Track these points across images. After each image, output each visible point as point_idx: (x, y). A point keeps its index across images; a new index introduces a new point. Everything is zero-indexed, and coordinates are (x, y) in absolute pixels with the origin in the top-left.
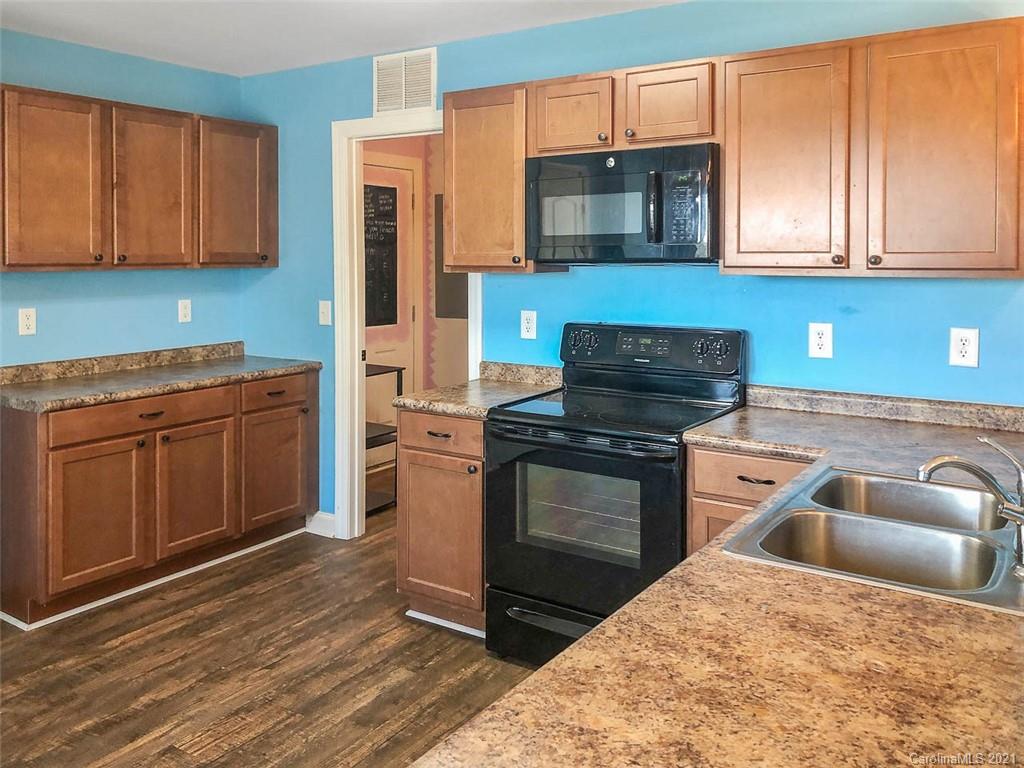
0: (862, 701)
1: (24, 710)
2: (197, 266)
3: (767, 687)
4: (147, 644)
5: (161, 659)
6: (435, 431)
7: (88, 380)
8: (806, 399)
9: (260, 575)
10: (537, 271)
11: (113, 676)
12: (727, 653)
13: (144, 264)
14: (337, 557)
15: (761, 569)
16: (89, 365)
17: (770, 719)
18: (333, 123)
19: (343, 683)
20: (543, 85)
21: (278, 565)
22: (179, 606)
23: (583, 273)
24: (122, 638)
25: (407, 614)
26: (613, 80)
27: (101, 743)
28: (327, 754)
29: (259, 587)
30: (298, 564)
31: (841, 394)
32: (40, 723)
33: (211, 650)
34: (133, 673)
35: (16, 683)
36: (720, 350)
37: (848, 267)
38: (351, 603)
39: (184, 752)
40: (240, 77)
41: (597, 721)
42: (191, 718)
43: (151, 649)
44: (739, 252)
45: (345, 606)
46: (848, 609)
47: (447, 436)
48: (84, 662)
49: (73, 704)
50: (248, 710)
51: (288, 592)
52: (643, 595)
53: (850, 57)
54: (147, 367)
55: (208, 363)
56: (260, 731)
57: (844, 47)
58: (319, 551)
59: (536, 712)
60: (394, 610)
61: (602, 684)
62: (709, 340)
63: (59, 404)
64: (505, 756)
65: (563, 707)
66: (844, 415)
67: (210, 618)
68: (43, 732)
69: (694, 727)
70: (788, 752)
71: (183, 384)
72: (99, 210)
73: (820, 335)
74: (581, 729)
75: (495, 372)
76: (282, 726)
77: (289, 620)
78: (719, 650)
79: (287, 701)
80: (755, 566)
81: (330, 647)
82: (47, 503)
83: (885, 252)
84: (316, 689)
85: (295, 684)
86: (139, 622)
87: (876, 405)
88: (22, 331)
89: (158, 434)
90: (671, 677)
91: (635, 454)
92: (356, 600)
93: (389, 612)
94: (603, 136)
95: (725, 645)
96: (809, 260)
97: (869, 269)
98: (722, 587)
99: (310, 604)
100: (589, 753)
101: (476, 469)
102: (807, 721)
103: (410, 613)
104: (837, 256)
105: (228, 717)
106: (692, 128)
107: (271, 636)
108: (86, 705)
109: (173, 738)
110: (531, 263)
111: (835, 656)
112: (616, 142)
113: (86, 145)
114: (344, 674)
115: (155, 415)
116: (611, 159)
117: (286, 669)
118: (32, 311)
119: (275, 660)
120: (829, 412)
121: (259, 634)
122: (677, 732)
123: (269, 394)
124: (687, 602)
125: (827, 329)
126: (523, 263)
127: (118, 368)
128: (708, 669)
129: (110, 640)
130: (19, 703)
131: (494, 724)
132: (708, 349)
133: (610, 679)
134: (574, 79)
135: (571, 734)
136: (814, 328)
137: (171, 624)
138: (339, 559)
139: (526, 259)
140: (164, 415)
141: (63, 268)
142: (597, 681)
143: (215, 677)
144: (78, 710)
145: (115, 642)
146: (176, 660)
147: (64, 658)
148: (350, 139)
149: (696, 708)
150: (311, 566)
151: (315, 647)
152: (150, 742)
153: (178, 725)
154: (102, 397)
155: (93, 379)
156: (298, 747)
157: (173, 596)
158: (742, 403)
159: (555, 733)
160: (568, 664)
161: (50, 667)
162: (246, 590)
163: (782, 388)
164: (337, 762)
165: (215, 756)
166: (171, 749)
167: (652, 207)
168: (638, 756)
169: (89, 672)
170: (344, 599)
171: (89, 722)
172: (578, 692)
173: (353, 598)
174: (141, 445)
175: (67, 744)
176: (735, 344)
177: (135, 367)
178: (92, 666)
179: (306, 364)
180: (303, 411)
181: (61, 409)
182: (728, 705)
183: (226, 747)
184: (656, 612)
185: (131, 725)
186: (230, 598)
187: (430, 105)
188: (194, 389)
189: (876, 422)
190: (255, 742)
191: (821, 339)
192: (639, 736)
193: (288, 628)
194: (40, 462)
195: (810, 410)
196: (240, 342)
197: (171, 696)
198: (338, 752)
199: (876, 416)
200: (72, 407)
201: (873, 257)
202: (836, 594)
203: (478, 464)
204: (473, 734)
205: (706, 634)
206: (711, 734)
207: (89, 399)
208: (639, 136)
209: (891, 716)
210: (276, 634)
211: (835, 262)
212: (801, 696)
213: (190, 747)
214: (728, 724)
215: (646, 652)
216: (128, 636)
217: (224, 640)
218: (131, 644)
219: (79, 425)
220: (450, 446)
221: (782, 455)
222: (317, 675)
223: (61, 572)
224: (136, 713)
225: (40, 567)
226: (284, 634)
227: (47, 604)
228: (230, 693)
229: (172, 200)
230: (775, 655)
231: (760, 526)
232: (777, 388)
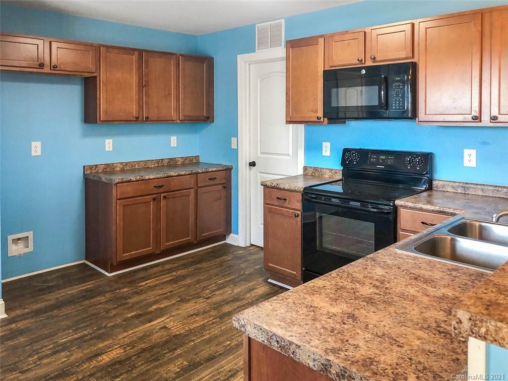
0: (435, 306)
1: (108, 307)
2: (178, 121)
3: (395, 299)
4: (156, 285)
5: (161, 292)
6: (280, 197)
7: (133, 171)
8: (462, 187)
9: (206, 259)
10: (329, 123)
11: (142, 297)
12: (382, 286)
13: (156, 121)
14: (239, 254)
15: (410, 257)
16: (133, 164)
17: (392, 309)
18: (238, 56)
19: (238, 307)
20: (332, 36)
21: (212, 256)
22: (170, 270)
23: (353, 124)
24: (146, 282)
25: (268, 280)
26: (365, 32)
27: (137, 322)
28: (229, 335)
29: (204, 265)
30: (222, 256)
31: (480, 185)
32: (114, 312)
33: (183, 289)
34: (150, 296)
35: (105, 296)
36: (418, 162)
37: (481, 122)
38: (244, 274)
39: (170, 329)
40: (198, 35)
41: (318, 304)
42: (173, 316)
43: (158, 288)
44: (426, 114)
45: (241, 275)
46: (445, 274)
47: (285, 200)
48: (131, 290)
49: (126, 306)
50: (197, 315)
51: (217, 268)
52: (352, 263)
53: (482, 18)
54: (158, 166)
55: (184, 165)
56: (201, 324)
57: (479, 13)
58: (231, 251)
59: (294, 299)
60: (263, 278)
61: (324, 292)
62: (414, 157)
63: (121, 180)
64: (278, 311)
65: (306, 298)
66: (482, 195)
67: (182, 276)
68: (115, 316)
69: (358, 309)
70: (395, 320)
71: (173, 174)
72: (137, 97)
73: (470, 155)
74: (311, 306)
75: (310, 171)
76: (210, 323)
77: (216, 279)
78: (379, 284)
79: (213, 313)
80: (408, 256)
81: (233, 292)
82: (116, 223)
83: (499, 114)
84: (227, 309)
85: (218, 306)
86: (153, 276)
87: (498, 190)
88: (107, 149)
89: (162, 195)
90: (355, 292)
91: (372, 210)
92: (246, 273)
93: (260, 280)
94: (360, 59)
95: (382, 283)
96: (460, 118)
97: (491, 122)
98: (389, 262)
99: (226, 273)
100: (312, 313)
101: (298, 215)
102: (407, 311)
103: (270, 280)
104: (475, 116)
105: (188, 317)
106: (403, 55)
107: (208, 286)
108: (132, 307)
109: (166, 323)
110: (326, 119)
111: (431, 290)
112: (366, 62)
113: (132, 69)
114: (239, 304)
115: (160, 187)
116: (364, 70)
117: (214, 299)
118: (111, 141)
119: (209, 296)
120: (474, 193)
121: (202, 285)
122: (350, 310)
123: (209, 179)
124: (371, 267)
125: (473, 152)
126: (322, 120)
127: (145, 166)
128: (372, 290)
129: (142, 282)
130: (106, 304)
131: (277, 301)
132: (413, 161)
133: (328, 291)
134: (347, 32)
135: (307, 307)
136: (467, 152)
137: (167, 278)
138: (239, 255)
139: (324, 118)
140: (164, 187)
141: (123, 122)
142: (323, 291)
143: (183, 300)
144: (128, 308)
145: (143, 284)
146: (168, 293)
147: (123, 288)
148: (246, 63)
149: (361, 303)
150: (228, 257)
151: (226, 292)
152: (156, 324)
153: (168, 318)
154: (138, 178)
155: (135, 171)
156: (216, 332)
157: (168, 267)
158: (430, 188)
159: (300, 306)
160: (312, 284)
161: (118, 291)
162: (199, 266)
163: (450, 181)
164: (233, 339)
165: (183, 332)
166: (165, 327)
167: (382, 92)
168: (331, 316)
169: (133, 295)
170: (240, 273)
171: (133, 314)
172: (314, 294)
173: (245, 272)
174: (154, 199)
175: (124, 321)
176: (427, 159)
177: (152, 166)
178: (134, 292)
179: (226, 166)
180: (224, 187)
181: (122, 182)
182: (375, 303)
183: (187, 328)
184: (356, 270)
185: (150, 316)
186: (191, 269)
187: (281, 46)
188: (177, 176)
189: (498, 199)
190: (200, 327)
191: (470, 157)
192: (334, 310)
193: (215, 283)
194: (114, 205)
195: (464, 192)
196: (198, 156)
197: (165, 307)
198: (233, 335)
199: (499, 196)
200: (126, 182)
201: (493, 116)
202: (442, 268)
203: (299, 213)
204: (268, 304)
205: (375, 279)
206: (364, 312)
207: (133, 179)
208: (377, 59)
209: (446, 312)
210: (210, 285)
211: (474, 119)
212: (408, 303)
213: (172, 327)
214: (373, 309)
215: (347, 283)
216: (148, 281)
217: (189, 286)
218: (149, 285)
219: (129, 190)
220: (287, 205)
221: (442, 212)
222: (228, 303)
223: (122, 252)
224: (151, 312)
225: (114, 249)
226: (214, 285)
227: (117, 265)
228: (190, 307)
229: (168, 92)
230: (403, 288)
231: (417, 240)
232: (448, 181)
